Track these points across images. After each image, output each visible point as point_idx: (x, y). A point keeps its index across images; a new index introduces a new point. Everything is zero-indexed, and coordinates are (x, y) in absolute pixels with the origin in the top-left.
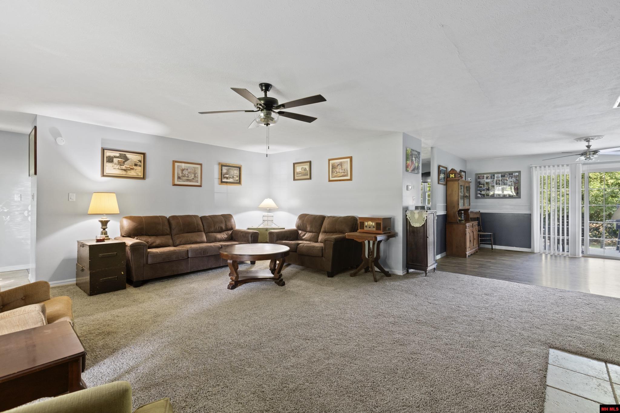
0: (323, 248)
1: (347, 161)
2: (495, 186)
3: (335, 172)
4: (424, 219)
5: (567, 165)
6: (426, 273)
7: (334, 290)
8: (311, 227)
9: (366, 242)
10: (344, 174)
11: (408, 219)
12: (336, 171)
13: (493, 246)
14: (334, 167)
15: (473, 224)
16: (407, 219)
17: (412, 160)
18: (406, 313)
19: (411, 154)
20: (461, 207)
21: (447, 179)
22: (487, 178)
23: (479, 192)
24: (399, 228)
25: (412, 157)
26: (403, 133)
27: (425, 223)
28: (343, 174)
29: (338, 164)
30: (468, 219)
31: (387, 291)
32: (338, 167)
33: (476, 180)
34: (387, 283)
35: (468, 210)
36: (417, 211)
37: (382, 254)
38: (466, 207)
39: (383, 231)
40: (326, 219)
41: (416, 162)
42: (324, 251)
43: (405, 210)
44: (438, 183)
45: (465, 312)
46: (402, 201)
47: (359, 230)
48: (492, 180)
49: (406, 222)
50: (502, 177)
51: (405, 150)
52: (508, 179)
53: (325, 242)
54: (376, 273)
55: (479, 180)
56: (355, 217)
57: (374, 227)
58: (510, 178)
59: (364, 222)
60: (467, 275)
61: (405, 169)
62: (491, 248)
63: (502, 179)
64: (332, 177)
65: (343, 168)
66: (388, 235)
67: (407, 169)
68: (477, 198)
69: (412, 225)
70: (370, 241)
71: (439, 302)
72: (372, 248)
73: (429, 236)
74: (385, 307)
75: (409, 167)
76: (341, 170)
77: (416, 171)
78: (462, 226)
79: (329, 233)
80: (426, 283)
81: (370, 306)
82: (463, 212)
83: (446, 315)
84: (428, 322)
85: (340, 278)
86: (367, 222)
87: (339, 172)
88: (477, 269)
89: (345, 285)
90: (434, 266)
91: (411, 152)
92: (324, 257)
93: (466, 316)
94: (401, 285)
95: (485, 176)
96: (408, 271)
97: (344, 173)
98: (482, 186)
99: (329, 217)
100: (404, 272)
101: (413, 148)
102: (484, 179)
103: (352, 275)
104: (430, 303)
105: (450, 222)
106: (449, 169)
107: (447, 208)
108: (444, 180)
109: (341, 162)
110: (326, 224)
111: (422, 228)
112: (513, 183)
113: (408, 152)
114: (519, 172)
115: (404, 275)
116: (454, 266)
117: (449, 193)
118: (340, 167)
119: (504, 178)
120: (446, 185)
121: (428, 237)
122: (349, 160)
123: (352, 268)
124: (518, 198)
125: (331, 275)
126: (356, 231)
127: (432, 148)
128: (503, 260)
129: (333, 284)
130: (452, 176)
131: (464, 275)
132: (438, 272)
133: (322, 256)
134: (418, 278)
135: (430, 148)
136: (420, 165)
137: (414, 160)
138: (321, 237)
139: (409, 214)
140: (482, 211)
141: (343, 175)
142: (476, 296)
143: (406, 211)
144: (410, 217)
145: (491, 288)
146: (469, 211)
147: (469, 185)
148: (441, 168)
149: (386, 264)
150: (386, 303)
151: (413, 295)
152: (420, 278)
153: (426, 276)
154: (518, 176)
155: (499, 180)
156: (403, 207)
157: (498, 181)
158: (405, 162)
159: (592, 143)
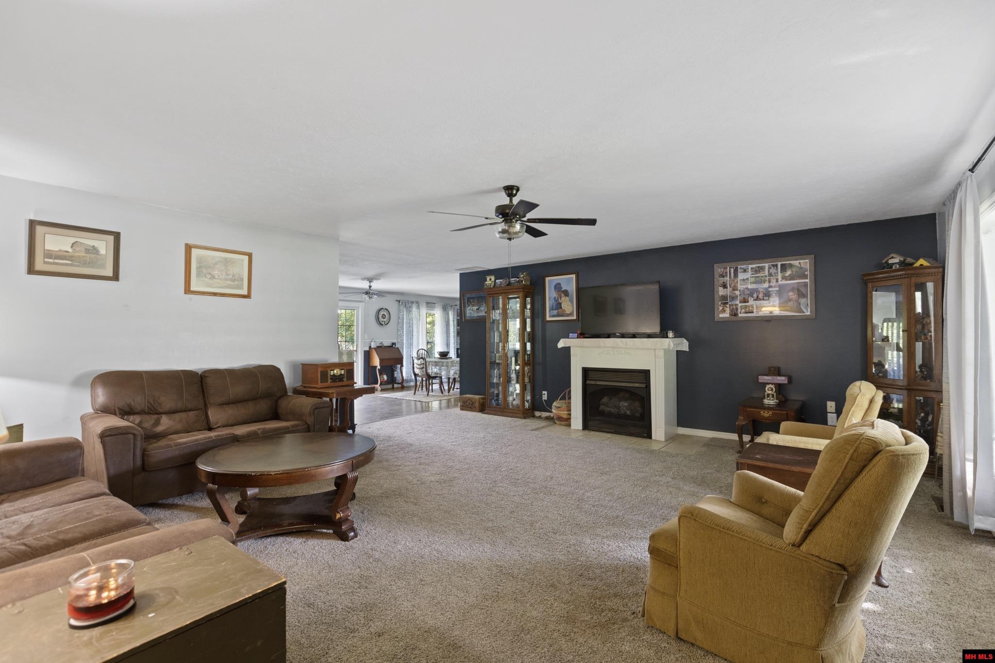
1: (242, 260)
12: (210, 274)
14: (204, 264)
28: (229, 282)
29: (217, 260)
32: (218, 266)
47: (320, 385)
57: (343, 377)
59: (327, 371)
65: (230, 272)
76: (224, 274)
86: (333, 370)
87: (219, 278)
97: (233, 281)
109: (226, 258)
118: (223, 268)
122: (246, 258)
141: (230, 285)
159: (372, 284)
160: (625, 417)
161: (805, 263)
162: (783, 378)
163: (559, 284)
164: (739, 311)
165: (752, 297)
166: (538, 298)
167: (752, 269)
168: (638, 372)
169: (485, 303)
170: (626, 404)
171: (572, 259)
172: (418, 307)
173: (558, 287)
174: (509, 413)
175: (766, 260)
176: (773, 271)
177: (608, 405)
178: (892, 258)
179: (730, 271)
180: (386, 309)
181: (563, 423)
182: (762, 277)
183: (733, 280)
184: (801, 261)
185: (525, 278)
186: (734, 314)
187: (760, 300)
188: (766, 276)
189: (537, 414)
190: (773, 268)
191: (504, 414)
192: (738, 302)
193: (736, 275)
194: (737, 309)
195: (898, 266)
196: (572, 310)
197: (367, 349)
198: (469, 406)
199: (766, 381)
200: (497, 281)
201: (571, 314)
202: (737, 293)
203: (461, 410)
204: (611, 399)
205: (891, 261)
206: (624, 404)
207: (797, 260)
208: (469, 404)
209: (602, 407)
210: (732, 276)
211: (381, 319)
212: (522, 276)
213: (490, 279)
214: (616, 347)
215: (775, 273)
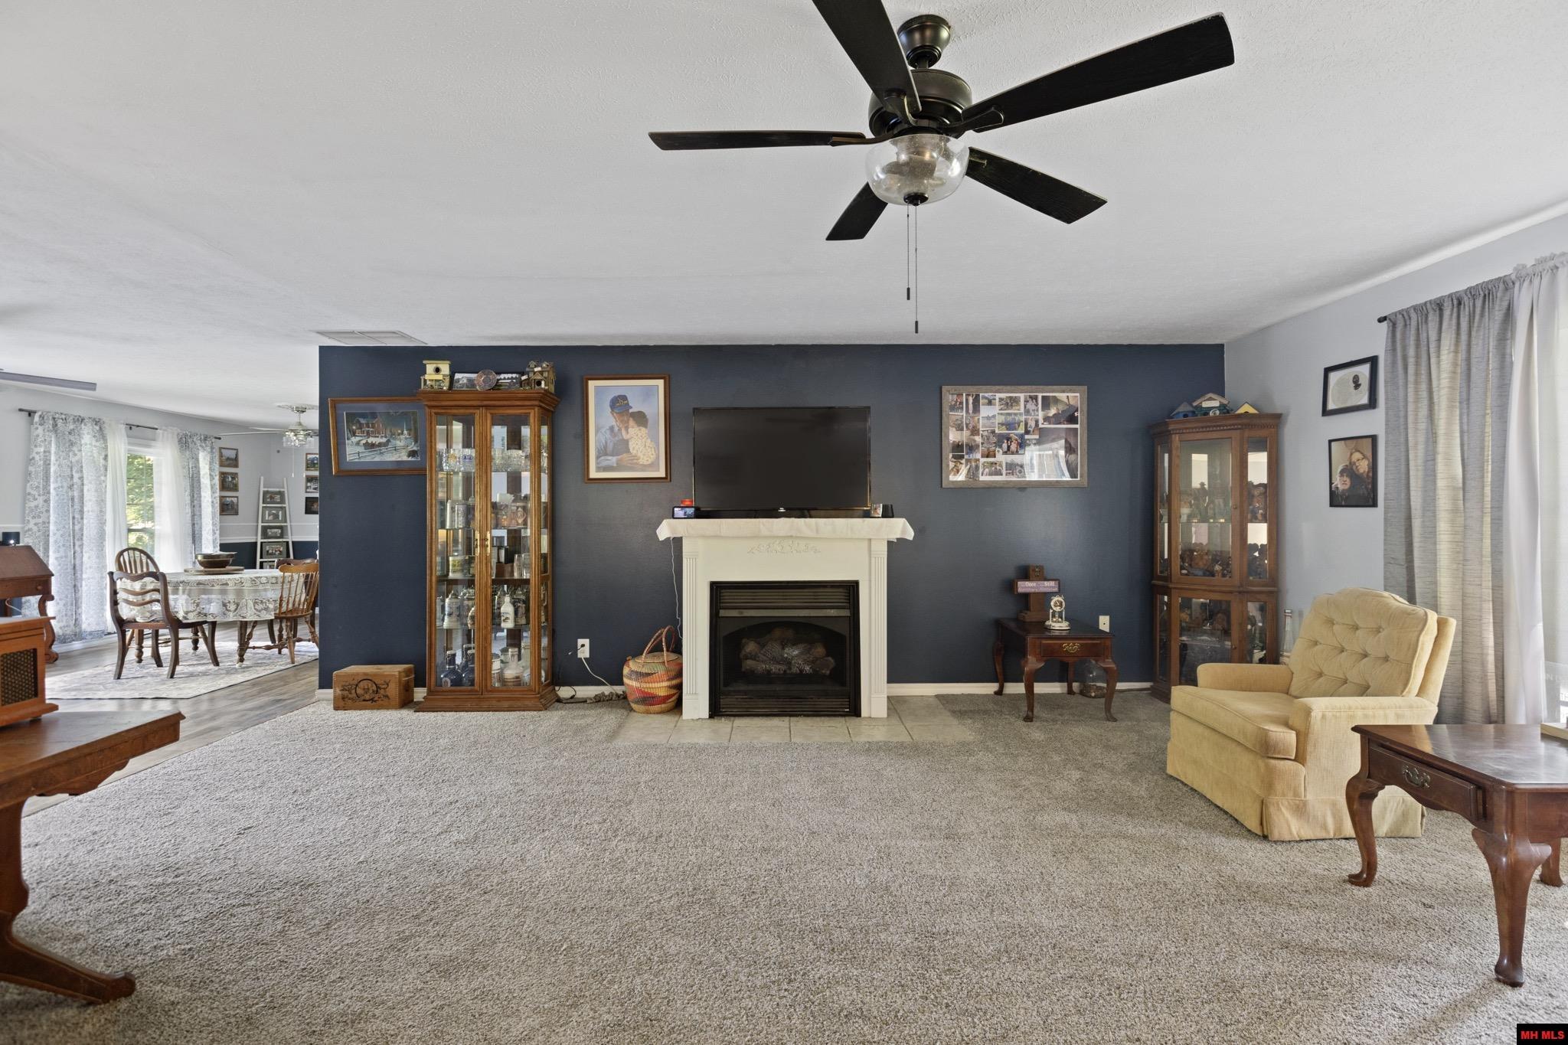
160: (801, 678)
161: (1071, 397)
162: (1052, 583)
163: (624, 398)
164: (981, 470)
165: (1001, 447)
166: (568, 425)
167: (1001, 399)
168: (832, 587)
169: (409, 430)
170: (796, 652)
171: (655, 346)
172: (101, 435)
173: (619, 404)
174: (499, 700)
175: (1021, 387)
176: (1031, 406)
177: (759, 657)
178: (1211, 399)
179: (967, 400)
181: (657, 708)
182: (1016, 414)
183: (973, 417)
184: (1069, 394)
185: (546, 374)
186: (973, 473)
187: (1013, 453)
188: (1021, 414)
189: (565, 692)
190: (1030, 402)
191: (485, 705)
192: (978, 456)
193: (976, 409)
194: (977, 467)
195: (1218, 412)
196: (654, 456)
198: (367, 697)
199: (1049, 590)
200: (458, 376)
201: (653, 466)
202: (978, 439)
203: (336, 708)
204: (763, 646)
205: (1206, 404)
206: (793, 652)
207: (1064, 392)
208: (366, 690)
209: (749, 664)
210: (971, 411)
212: (539, 369)
213: (437, 370)
214: (797, 537)
215: (1034, 410)
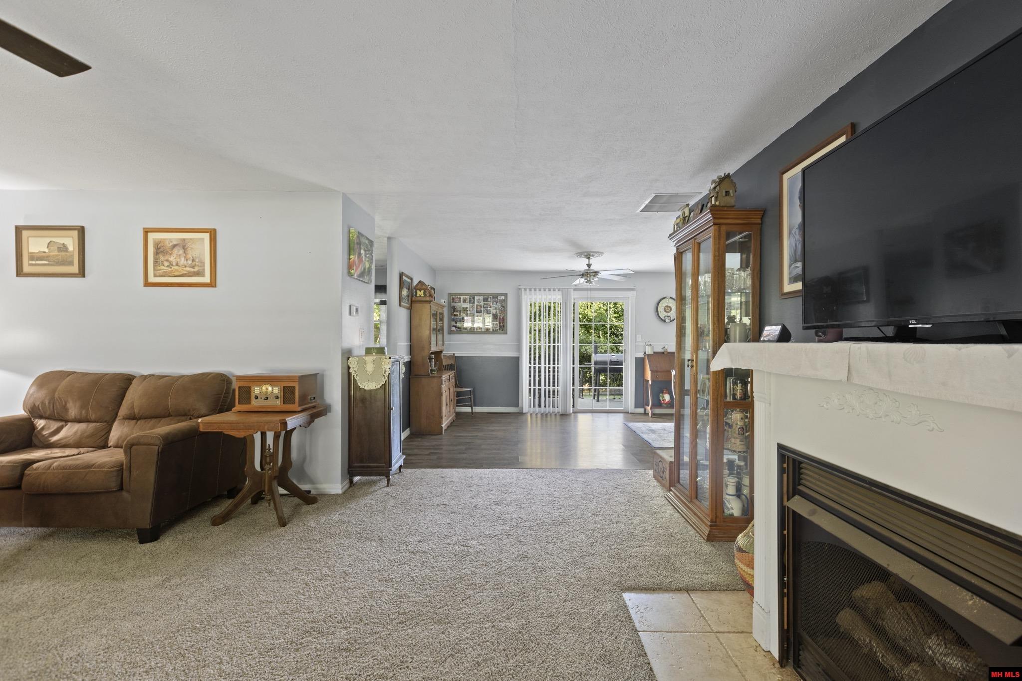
0: (122, 465)
1: (203, 239)
2: (476, 314)
3: (166, 264)
4: (385, 373)
5: (559, 290)
6: (388, 480)
7: (162, 586)
8: (84, 406)
9: (258, 437)
10: (192, 270)
11: (353, 374)
12: (167, 260)
13: (474, 407)
14: (162, 249)
15: (449, 376)
16: (349, 374)
17: (360, 254)
18: (371, 602)
19: (358, 241)
20: (434, 349)
21: (412, 299)
22: (465, 301)
23: (453, 323)
24: (334, 395)
25: (360, 249)
26: (343, 193)
27: (386, 381)
28: (188, 269)
29: (175, 243)
30: (442, 368)
31: (313, 546)
32: (175, 251)
33: (449, 304)
34: (312, 521)
35: (441, 352)
36: (369, 359)
37: (294, 455)
38: (439, 349)
39: (300, 406)
40: (134, 382)
41: (367, 259)
42: (125, 474)
43: (347, 356)
44: (400, 305)
45: (480, 556)
46: (341, 338)
47: (238, 407)
48: (471, 304)
49: (349, 380)
50: (484, 301)
51: (346, 230)
52: (491, 305)
53: (130, 448)
54: (283, 499)
55: (453, 304)
56: (226, 376)
57: (277, 397)
58: (495, 303)
59: (250, 388)
60: (455, 469)
61: (346, 271)
62: (471, 411)
63: (485, 304)
64: (155, 276)
65: (190, 256)
66: (311, 413)
67: (349, 272)
68: (451, 332)
69: (362, 386)
70: (265, 433)
71: (428, 544)
72: (271, 447)
73: (393, 406)
74: (317, 598)
75: (355, 268)
76: (183, 259)
77: (366, 279)
78: (435, 380)
79: (145, 418)
80: (392, 502)
81: (277, 608)
82: (433, 355)
83: (450, 574)
84: (425, 610)
85: (180, 537)
86: (260, 385)
87: (177, 264)
88: (463, 453)
89: (196, 558)
90: (401, 462)
91: (358, 237)
92: (128, 491)
93: (486, 565)
94: (344, 519)
95: (462, 297)
96: (351, 481)
97: (193, 267)
98: (458, 313)
99: (144, 378)
100: (345, 485)
101: (363, 232)
102: (460, 302)
103: (217, 521)
104: (414, 553)
105: (416, 375)
106: (415, 283)
107: (411, 350)
108: (408, 301)
109: (184, 240)
110: (134, 397)
111: (382, 391)
112: (498, 310)
113: (353, 237)
114: (506, 295)
115: (344, 493)
116: (429, 454)
117: (415, 323)
118: (181, 252)
119: (487, 303)
120: (410, 309)
121: (392, 409)
122: (206, 236)
123: (217, 499)
124: (503, 334)
125: (149, 535)
126: (229, 409)
127: (389, 238)
128: (493, 431)
129: (159, 563)
130: (420, 293)
131: (450, 469)
132: (407, 472)
133: (121, 488)
134: (375, 493)
135: (386, 239)
136: (373, 267)
137: (363, 255)
138: (117, 432)
139: (353, 363)
140: (458, 354)
141: (189, 272)
142: (485, 512)
143: (348, 358)
144: (356, 369)
145: (499, 488)
146: (442, 354)
147: (443, 311)
148: (404, 278)
149: (303, 475)
150: (318, 583)
151: (375, 541)
152: (378, 492)
153: (388, 486)
154: (504, 300)
155: (481, 306)
156: (342, 350)
157: (479, 307)
158: (346, 256)
159: (592, 261)
174: (693, 513)
180: (671, 298)
185: (717, 189)
191: (687, 513)
197: (641, 355)
198: (661, 474)
203: (653, 476)
208: (661, 469)
211: (662, 314)
212: (713, 186)
